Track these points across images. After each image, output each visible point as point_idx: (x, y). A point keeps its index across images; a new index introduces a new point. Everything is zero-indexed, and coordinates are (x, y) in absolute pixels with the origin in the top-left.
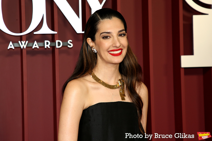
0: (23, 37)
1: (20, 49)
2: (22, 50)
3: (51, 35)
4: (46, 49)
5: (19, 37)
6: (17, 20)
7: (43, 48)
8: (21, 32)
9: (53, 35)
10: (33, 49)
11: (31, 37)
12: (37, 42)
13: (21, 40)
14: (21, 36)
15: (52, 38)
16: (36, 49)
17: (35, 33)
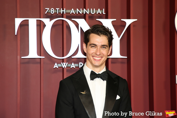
0: (64, 60)
1: (62, 68)
2: (63, 69)
3: (84, 59)
4: (80, 68)
5: (62, 60)
6: (60, 48)
7: (78, 68)
8: (63, 56)
9: (85, 59)
10: (71, 68)
11: (70, 60)
12: (74, 63)
13: (63, 62)
14: (63, 59)
15: (85, 60)
16: (73, 68)
17: (72, 57)
